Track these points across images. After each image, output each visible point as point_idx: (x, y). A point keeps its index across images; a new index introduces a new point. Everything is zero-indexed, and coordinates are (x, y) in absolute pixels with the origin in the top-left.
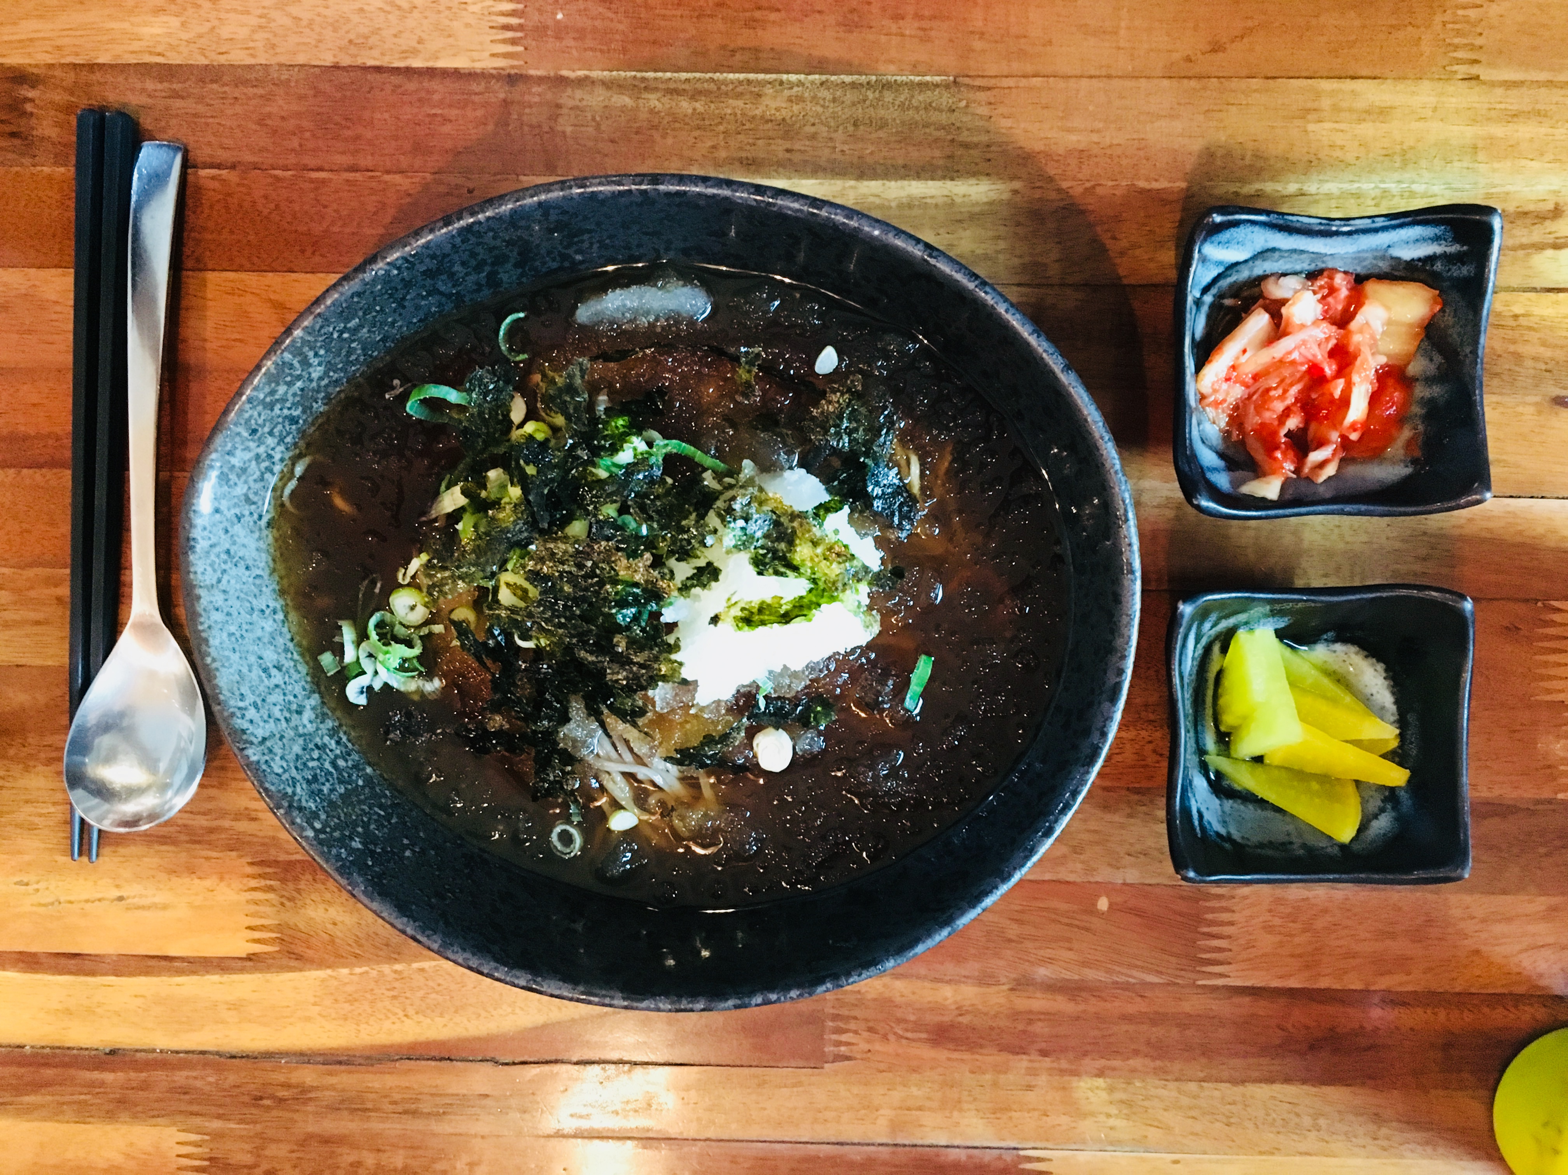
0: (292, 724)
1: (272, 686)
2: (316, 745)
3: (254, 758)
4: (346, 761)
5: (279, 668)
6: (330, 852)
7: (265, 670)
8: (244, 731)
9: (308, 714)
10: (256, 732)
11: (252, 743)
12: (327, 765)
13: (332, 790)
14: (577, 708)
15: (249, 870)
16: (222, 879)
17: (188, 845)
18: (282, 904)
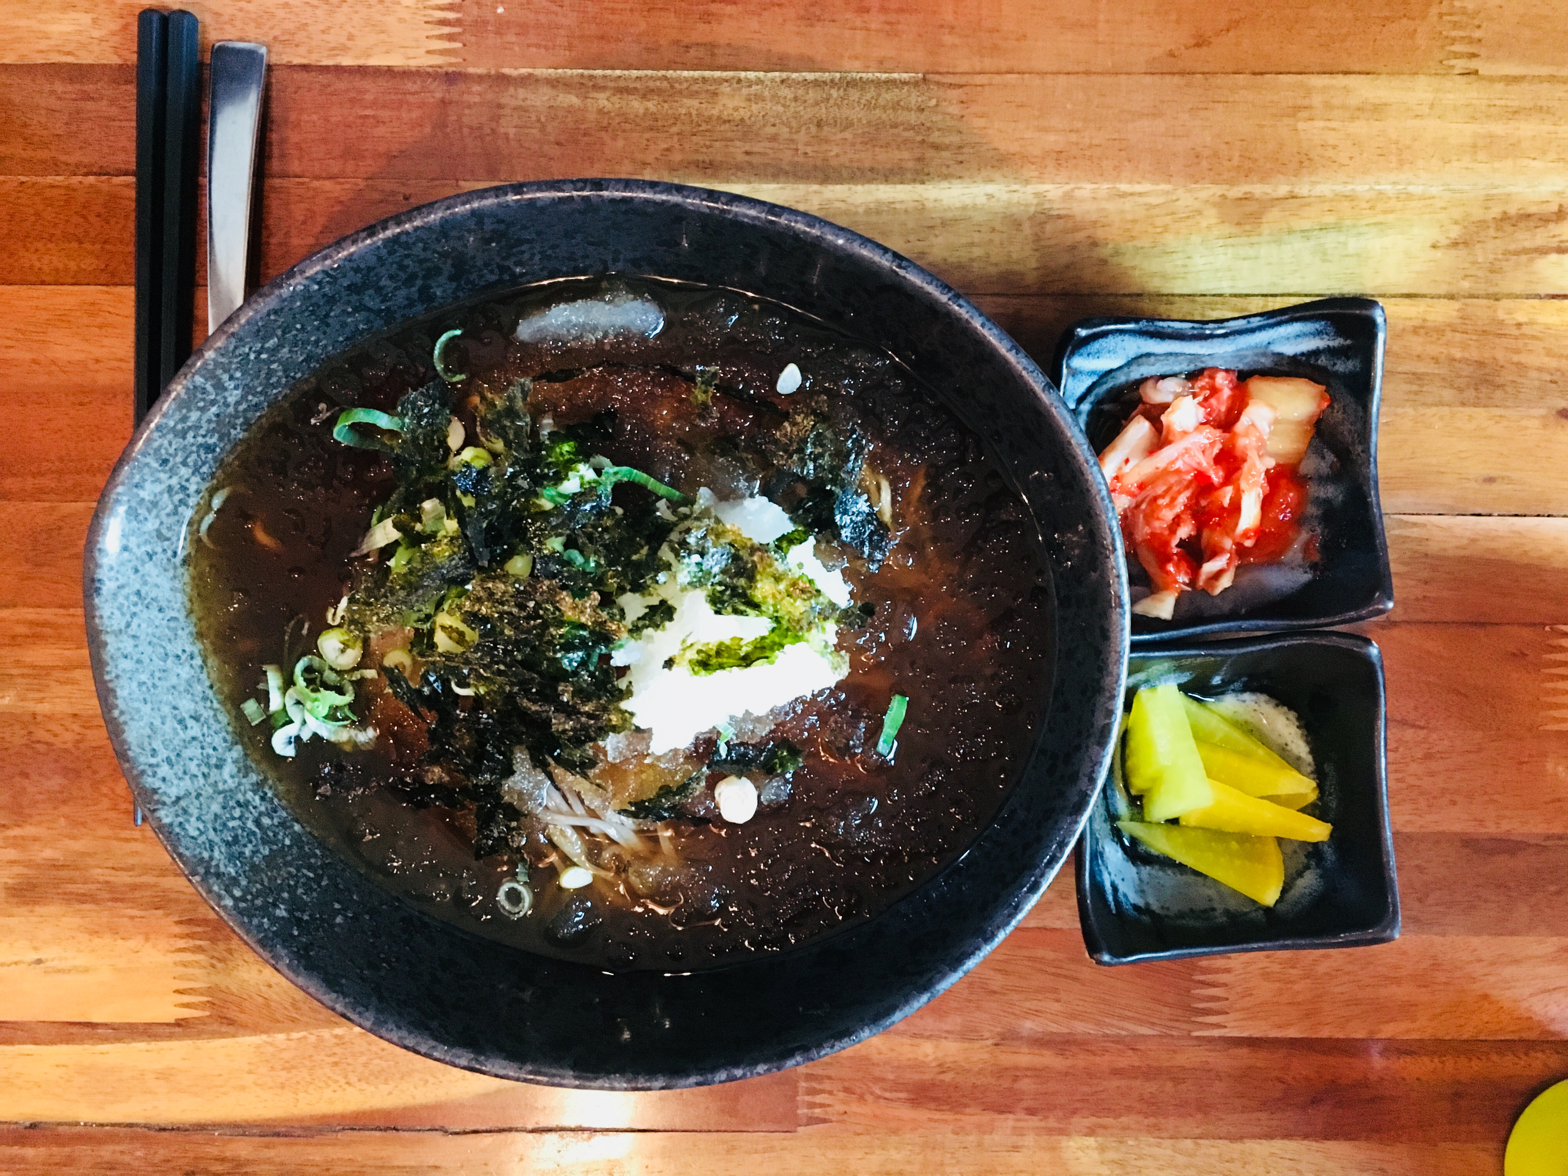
0: (211, 780)
1: (188, 739)
2: (238, 803)
3: (167, 821)
4: (272, 818)
5: (196, 718)
6: (250, 922)
7: (181, 722)
8: (155, 791)
9: (229, 769)
10: (168, 791)
11: (164, 804)
12: (250, 824)
13: (254, 853)
14: (521, 758)
15: (177, 929)
16: (147, 939)
17: (110, 904)
18: (213, 966)
